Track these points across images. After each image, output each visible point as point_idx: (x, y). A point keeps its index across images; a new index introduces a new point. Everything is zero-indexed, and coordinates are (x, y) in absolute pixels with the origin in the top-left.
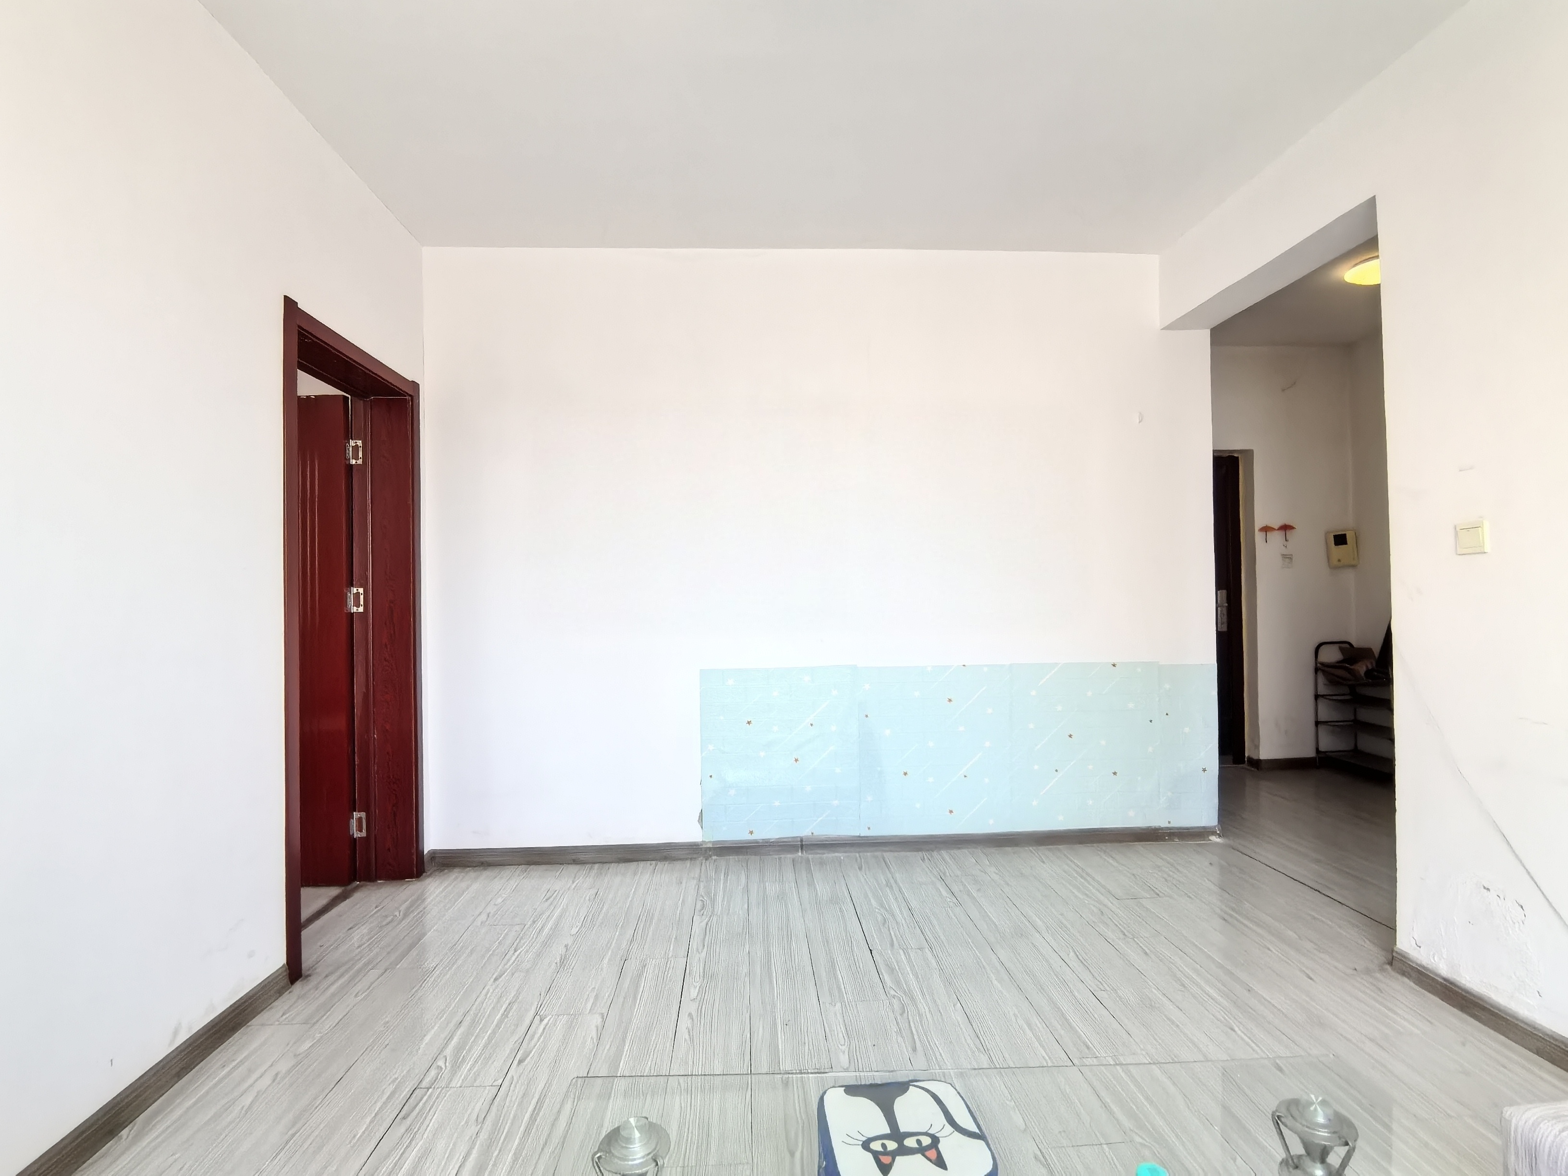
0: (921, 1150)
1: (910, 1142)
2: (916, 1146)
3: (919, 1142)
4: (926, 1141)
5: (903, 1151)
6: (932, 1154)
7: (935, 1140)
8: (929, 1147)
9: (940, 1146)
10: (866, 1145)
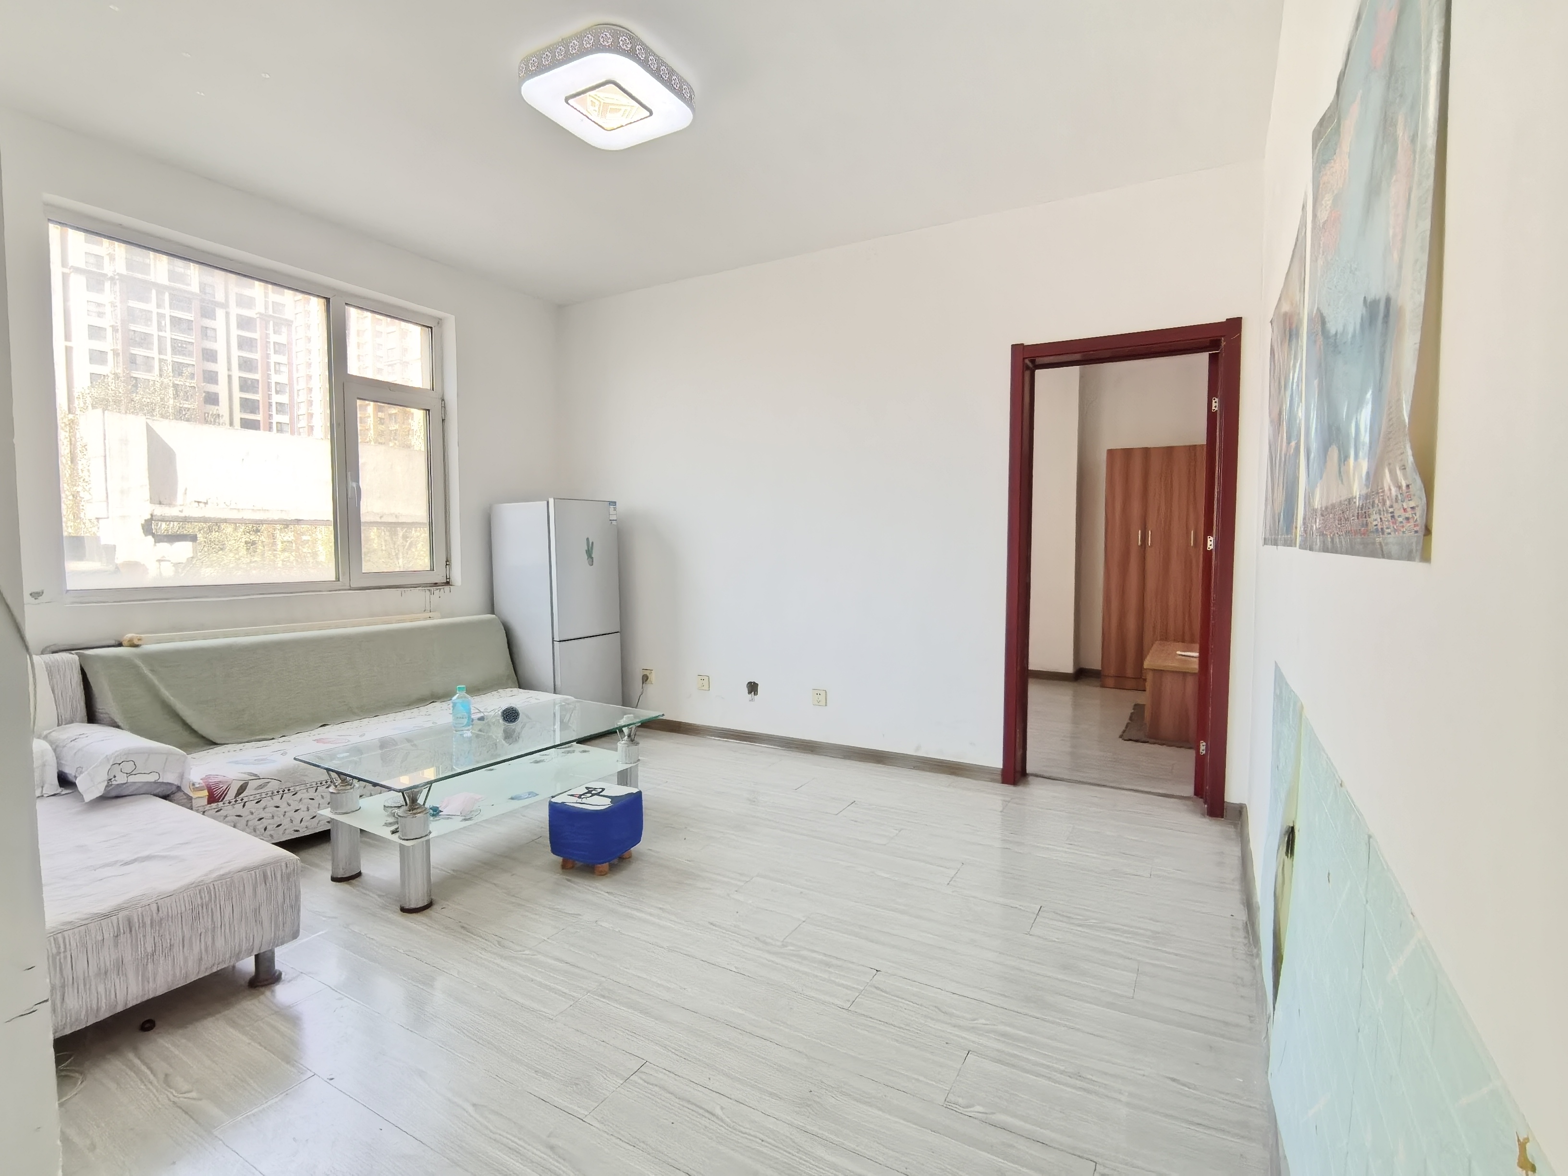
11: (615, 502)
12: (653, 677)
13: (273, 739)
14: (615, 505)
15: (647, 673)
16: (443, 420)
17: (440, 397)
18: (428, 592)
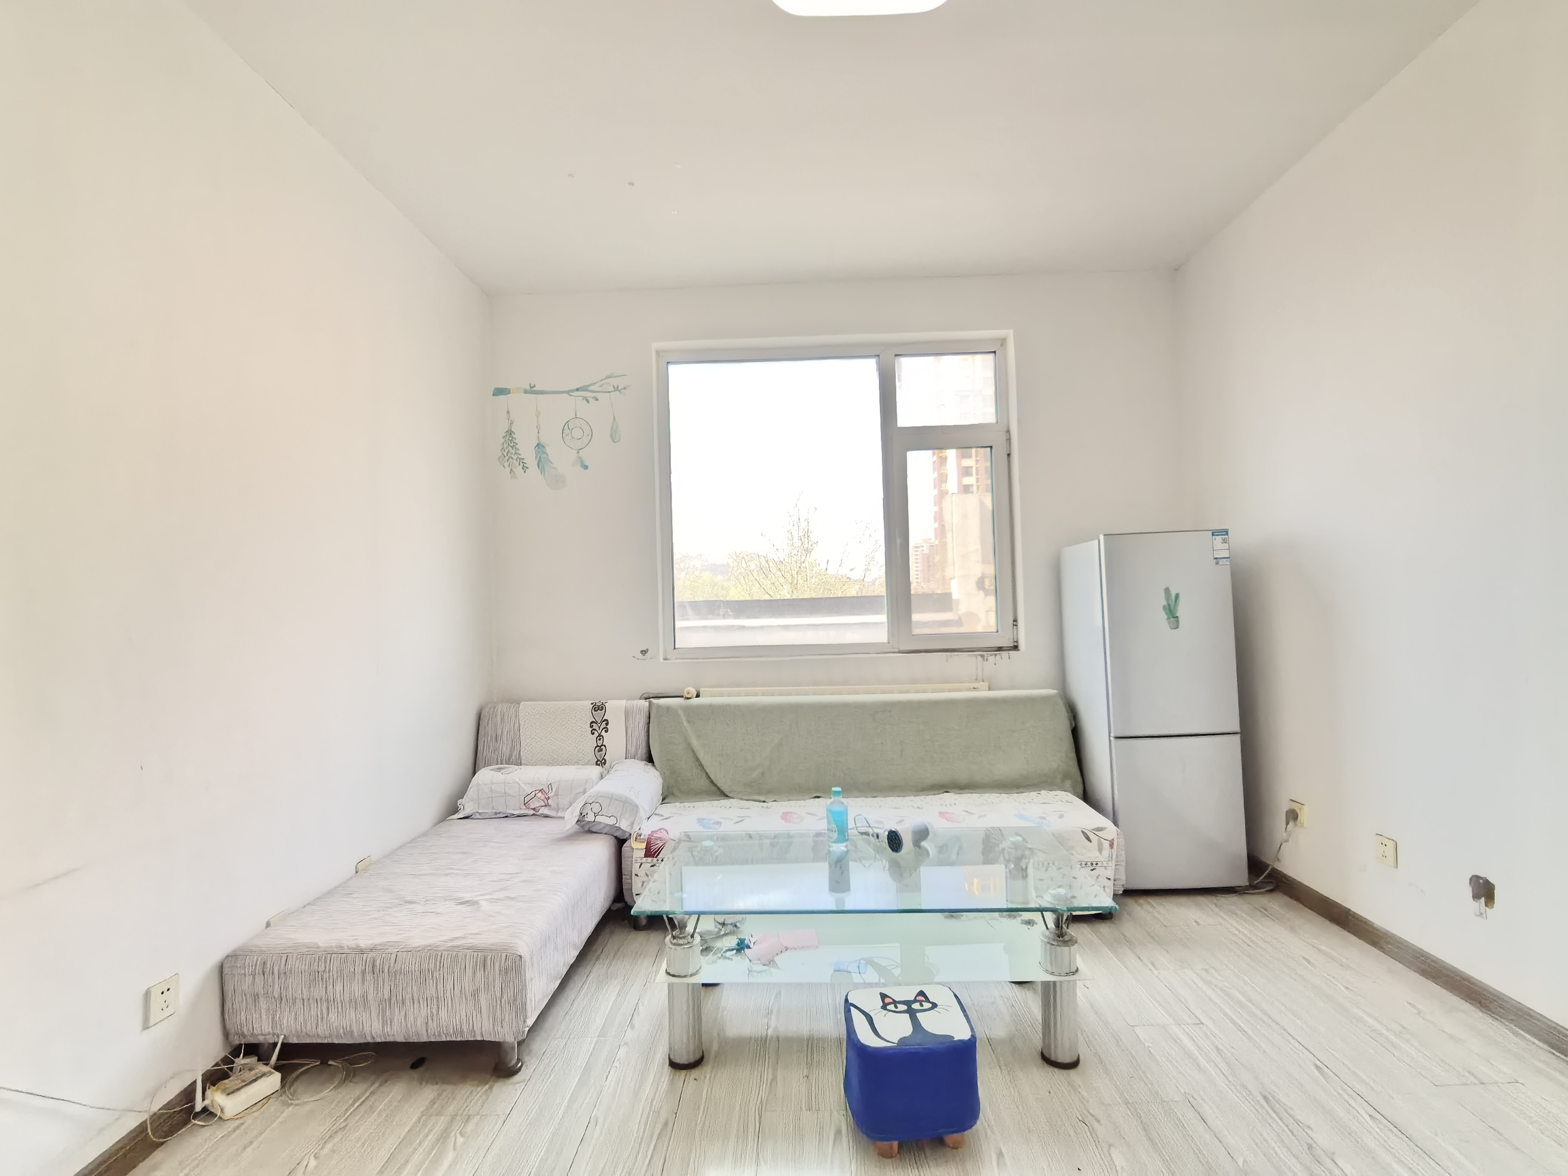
0: (895, 1003)
1: (905, 1007)
2: (898, 1005)
3: (896, 1007)
4: (891, 1007)
5: (908, 1003)
6: (887, 1000)
7: (884, 1007)
8: (889, 1004)
9: (882, 1004)
10: (934, 1005)
11: (1226, 532)
12: (1304, 816)
13: (764, 802)
14: (1227, 534)
15: (1295, 806)
16: (1009, 455)
17: (1005, 429)
18: (979, 658)
